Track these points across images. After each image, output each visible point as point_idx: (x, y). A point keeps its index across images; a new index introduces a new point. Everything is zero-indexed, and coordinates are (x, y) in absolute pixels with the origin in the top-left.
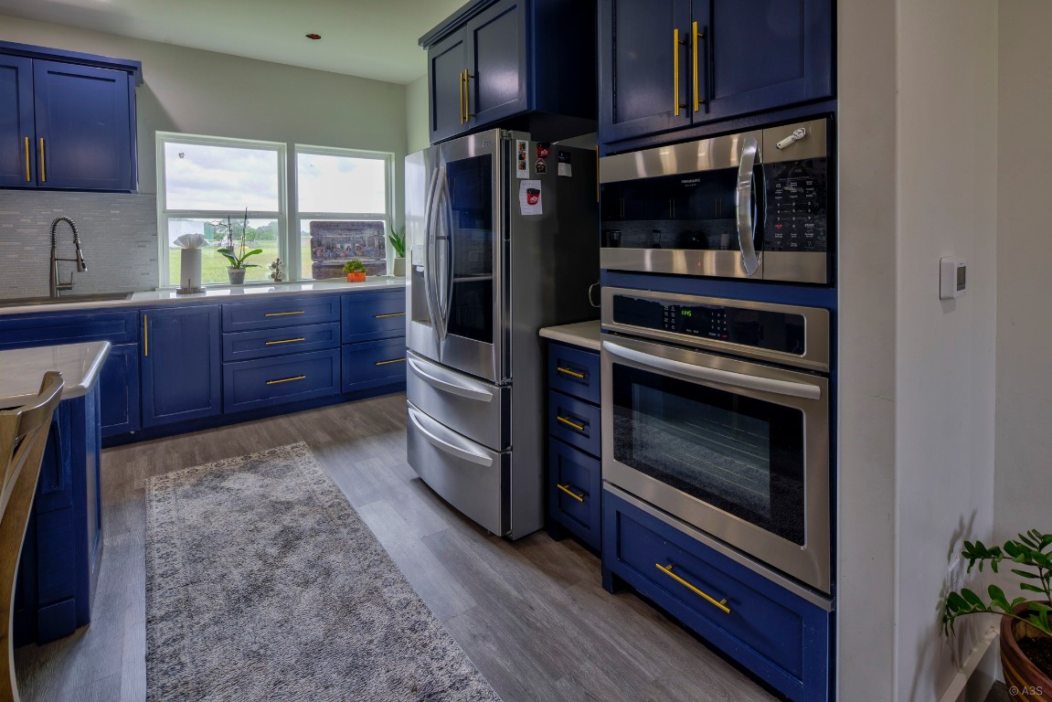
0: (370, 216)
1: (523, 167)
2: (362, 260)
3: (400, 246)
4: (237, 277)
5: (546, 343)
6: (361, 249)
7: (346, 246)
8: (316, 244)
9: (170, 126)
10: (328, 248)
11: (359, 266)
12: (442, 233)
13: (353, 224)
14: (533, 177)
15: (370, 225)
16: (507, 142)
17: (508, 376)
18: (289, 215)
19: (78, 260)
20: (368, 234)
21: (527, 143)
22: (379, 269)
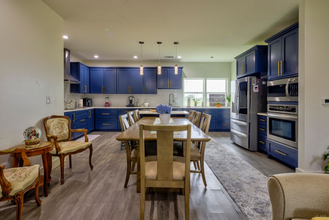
0: (222, 93)
1: (254, 83)
2: (220, 103)
3: (229, 100)
4: (196, 105)
5: (258, 116)
6: (220, 100)
7: (216, 100)
8: (210, 99)
9: (185, 77)
10: (213, 100)
11: (219, 104)
12: (238, 95)
13: (218, 95)
14: (256, 85)
15: (222, 95)
16: (251, 79)
17: (250, 120)
18: (205, 93)
19: (173, 100)
20: (221, 97)
21: (255, 79)
22: (224, 105)
